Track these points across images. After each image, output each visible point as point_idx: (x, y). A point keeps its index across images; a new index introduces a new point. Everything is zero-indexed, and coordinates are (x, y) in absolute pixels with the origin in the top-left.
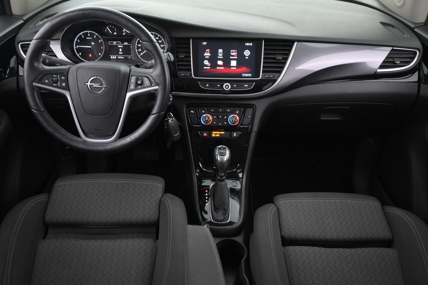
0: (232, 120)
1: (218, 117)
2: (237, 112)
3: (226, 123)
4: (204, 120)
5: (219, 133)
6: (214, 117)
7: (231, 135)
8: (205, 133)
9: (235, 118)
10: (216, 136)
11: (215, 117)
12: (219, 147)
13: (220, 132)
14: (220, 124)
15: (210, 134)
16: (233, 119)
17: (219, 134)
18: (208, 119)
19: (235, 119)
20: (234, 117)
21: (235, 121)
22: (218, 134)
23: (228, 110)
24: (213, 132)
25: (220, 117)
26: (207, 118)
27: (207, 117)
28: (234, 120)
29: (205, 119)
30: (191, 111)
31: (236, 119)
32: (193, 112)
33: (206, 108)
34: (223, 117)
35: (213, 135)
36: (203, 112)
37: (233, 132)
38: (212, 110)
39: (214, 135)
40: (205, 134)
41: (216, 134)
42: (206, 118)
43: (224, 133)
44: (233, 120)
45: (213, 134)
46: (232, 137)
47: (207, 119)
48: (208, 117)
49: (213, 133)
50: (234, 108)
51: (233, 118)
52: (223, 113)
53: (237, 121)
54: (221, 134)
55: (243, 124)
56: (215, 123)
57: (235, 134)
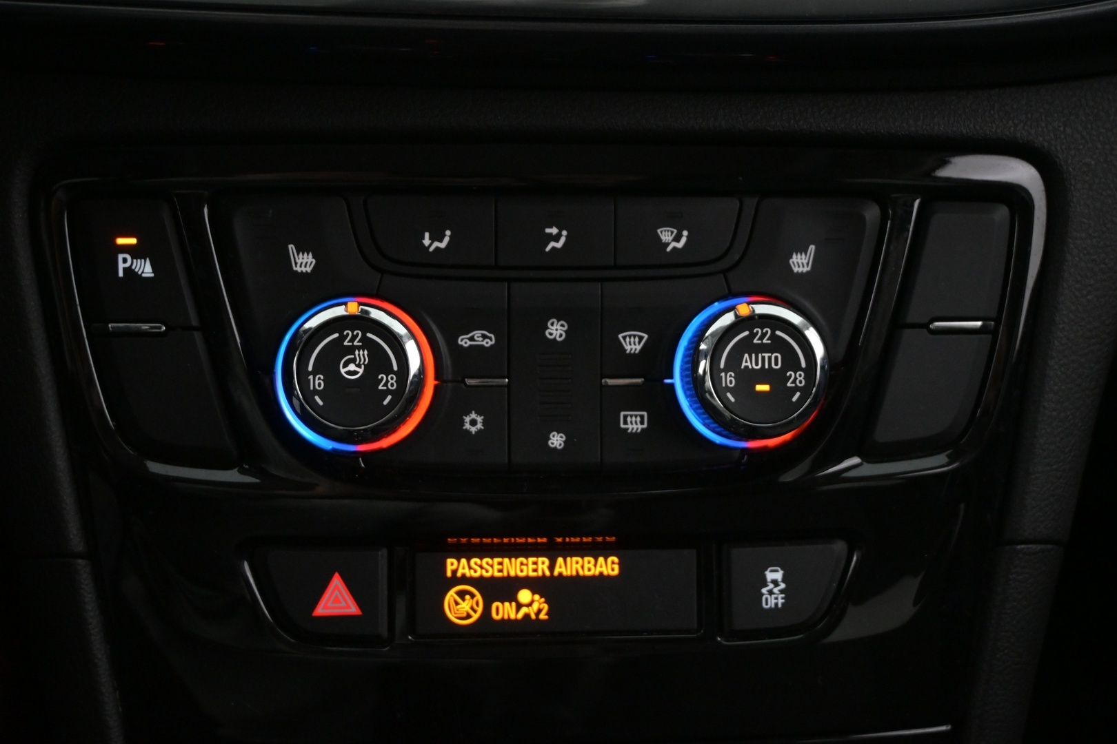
0: (729, 379)
2: (801, 263)
3: (634, 422)
4: (317, 382)
5: (536, 566)
6: (464, 341)
8: (337, 582)
9: (778, 345)
10: (504, 611)
11: (482, 339)
13: (553, 552)
15: (412, 595)
16: (747, 362)
17: (535, 584)
18: (378, 363)
19: (774, 360)
20: (762, 336)
21: (781, 389)
22: (524, 595)
23: (666, 235)
24: (451, 564)
25: (556, 330)
26: (363, 355)
27: (352, 337)
28: (764, 375)
29: (333, 377)
30: (125, 261)
31: (791, 361)
32: (146, 270)
33: (337, 213)
34: (593, 330)
35: (461, 608)
36: (304, 263)
37: (740, 555)
38: (437, 237)
39: (465, 606)
40: (336, 602)
41: (504, 589)
42: (337, 352)
43: (608, 566)
44: (748, 378)
45: (451, 594)
46: (739, 622)
47: (352, 370)
48: (367, 344)
49: (456, 580)
50: (751, 202)
51: (747, 346)
52: (601, 280)
53: (805, 391)
54: (577, 580)
55: (884, 433)
56: (473, 423)
57: (774, 575)
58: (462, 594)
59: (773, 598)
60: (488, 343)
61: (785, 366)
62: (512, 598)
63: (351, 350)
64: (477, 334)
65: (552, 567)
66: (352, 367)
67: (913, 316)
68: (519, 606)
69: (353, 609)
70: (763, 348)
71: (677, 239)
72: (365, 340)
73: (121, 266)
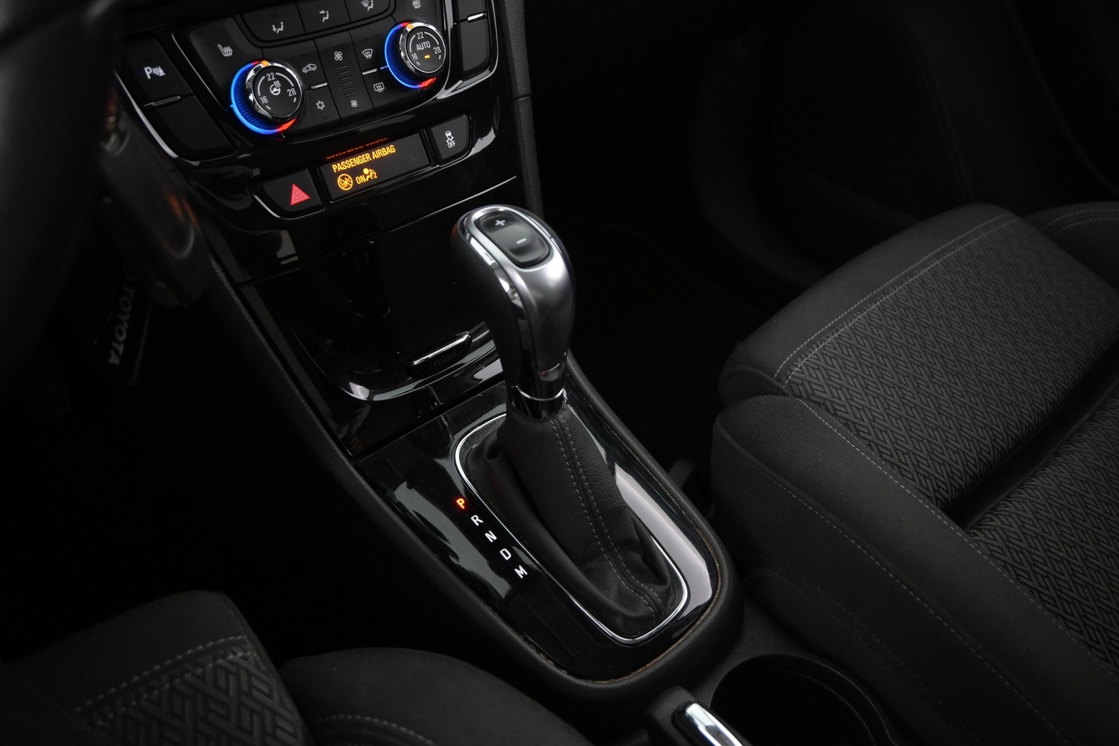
0: (415, 56)
1: (323, 58)
2: (417, 4)
3: (379, 88)
4: (264, 100)
5: (365, 157)
6: (305, 71)
7: (433, 150)
8: (295, 188)
9: (427, 38)
10: (361, 180)
11: (311, 68)
12: (477, 223)
13: (369, 149)
14: (354, 104)
15: (323, 185)
16: (419, 48)
17: (368, 165)
18: (285, 86)
19: (427, 44)
20: (420, 35)
21: (434, 57)
22: (366, 171)
23: (365, 4)
24: (333, 167)
25: (338, 56)
26: (277, 83)
27: (270, 76)
28: (426, 51)
29: (270, 96)
30: (148, 71)
31: (433, 44)
32: (160, 72)
33: (231, 26)
34: (352, 50)
35: (345, 184)
36: (227, 52)
37: (435, 130)
38: (278, 26)
39: (346, 182)
40: (298, 196)
41: (356, 171)
42: (266, 85)
43: (390, 150)
44: (420, 54)
45: (339, 179)
46: (444, 157)
47: (276, 91)
48: (278, 78)
49: (339, 173)
51: (416, 41)
52: (348, 30)
53: (442, 53)
54: (382, 158)
55: (467, 67)
56: (320, 105)
57: (448, 134)
58: (343, 178)
59: (451, 144)
60: (314, 69)
61: (432, 47)
62: (362, 173)
63: (272, 82)
64: (309, 66)
65: (371, 156)
66: (275, 90)
67: (461, 18)
68: (366, 176)
69: (306, 197)
70: (422, 41)
71: (370, 5)
72: (276, 76)
73: (148, 74)
